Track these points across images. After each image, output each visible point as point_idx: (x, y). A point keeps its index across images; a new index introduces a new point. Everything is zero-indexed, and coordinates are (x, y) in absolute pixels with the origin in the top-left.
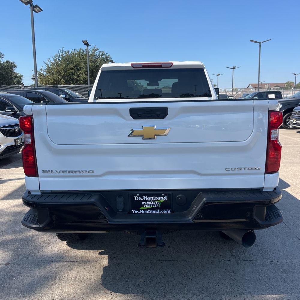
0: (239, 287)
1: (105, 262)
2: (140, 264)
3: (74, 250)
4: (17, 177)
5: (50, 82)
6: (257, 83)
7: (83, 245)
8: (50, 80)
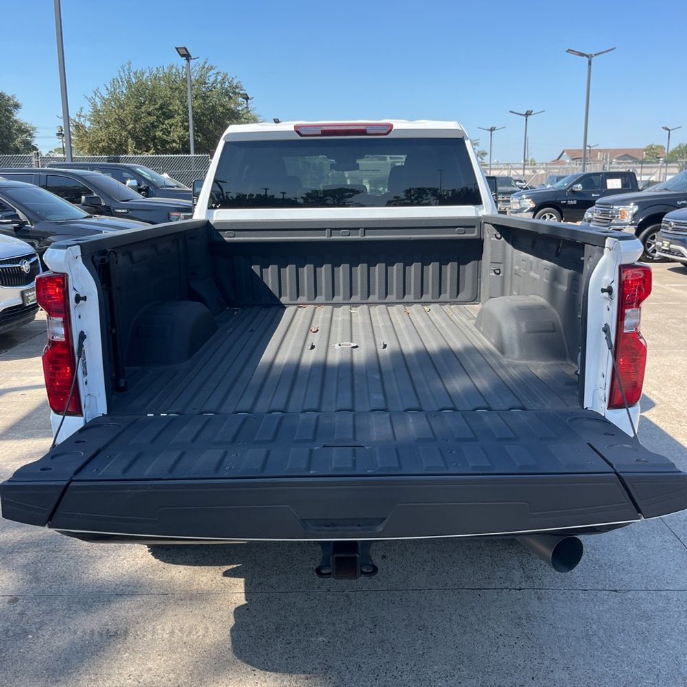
0: (543, 655)
1: (238, 595)
2: (318, 600)
3: (166, 565)
4: (29, 381)
5: (100, 145)
6: (582, 148)
7: (186, 554)
8: (101, 139)
